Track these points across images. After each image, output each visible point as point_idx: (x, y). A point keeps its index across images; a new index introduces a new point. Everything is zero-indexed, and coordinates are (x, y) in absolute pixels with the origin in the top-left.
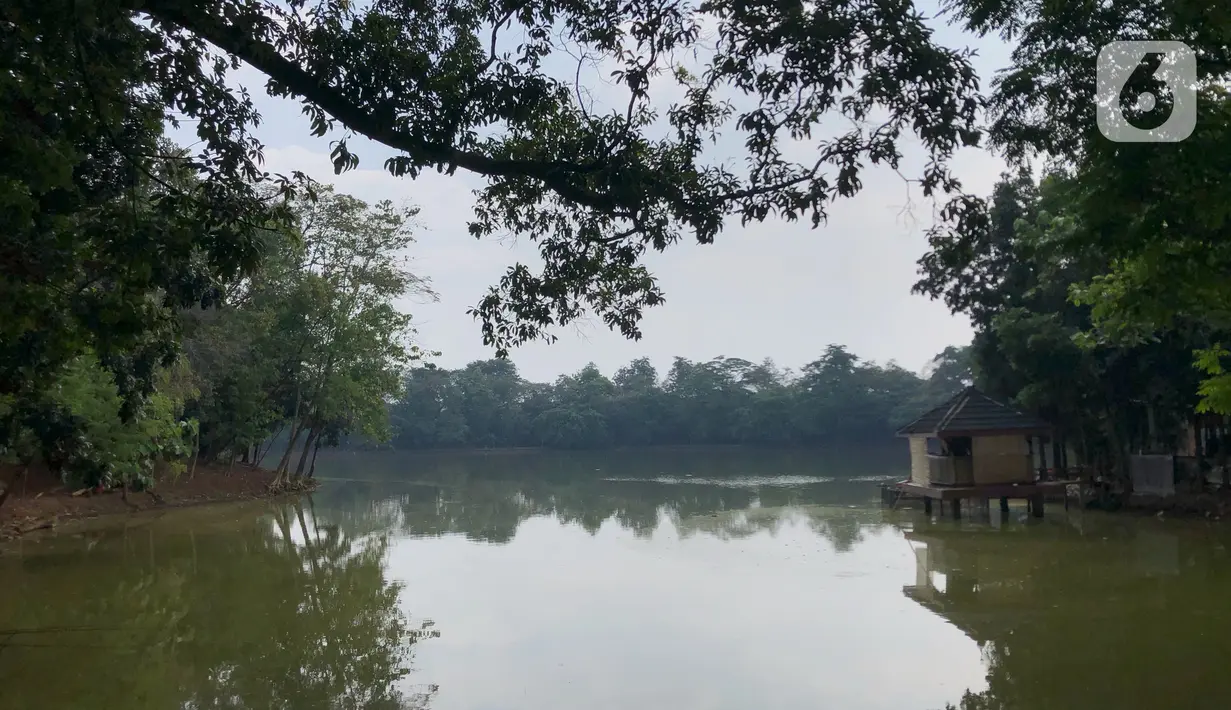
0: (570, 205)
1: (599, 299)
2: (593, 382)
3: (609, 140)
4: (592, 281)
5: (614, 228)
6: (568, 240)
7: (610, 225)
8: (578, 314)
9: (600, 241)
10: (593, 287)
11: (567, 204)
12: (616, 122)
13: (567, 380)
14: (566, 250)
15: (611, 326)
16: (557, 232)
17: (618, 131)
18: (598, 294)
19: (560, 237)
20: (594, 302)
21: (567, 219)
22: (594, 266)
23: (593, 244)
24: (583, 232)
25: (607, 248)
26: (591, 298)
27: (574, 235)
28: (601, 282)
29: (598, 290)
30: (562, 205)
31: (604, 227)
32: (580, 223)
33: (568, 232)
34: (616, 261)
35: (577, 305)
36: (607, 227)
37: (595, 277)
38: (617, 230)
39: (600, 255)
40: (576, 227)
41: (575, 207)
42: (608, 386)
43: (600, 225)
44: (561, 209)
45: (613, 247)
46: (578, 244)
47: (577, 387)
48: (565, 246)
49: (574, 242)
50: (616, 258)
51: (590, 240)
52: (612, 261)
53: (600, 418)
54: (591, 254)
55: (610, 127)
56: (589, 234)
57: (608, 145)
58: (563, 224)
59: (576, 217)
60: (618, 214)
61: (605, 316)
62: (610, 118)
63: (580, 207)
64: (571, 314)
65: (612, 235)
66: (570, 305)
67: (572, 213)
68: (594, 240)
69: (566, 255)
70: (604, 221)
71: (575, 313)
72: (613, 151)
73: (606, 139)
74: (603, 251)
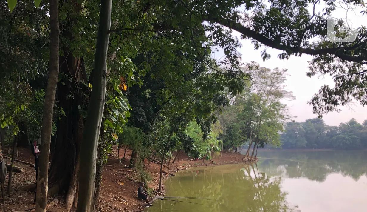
0: (345, 62)
1: (358, 95)
2: (354, 125)
3: (360, 36)
4: (354, 89)
5: (363, 68)
6: (344, 74)
7: (361, 67)
8: (349, 101)
9: (357, 74)
10: (355, 91)
11: (343, 61)
12: (362, 30)
13: (343, 125)
14: (343, 78)
15: (363, 105)
16: (340, 72)
17: (364, 33)
18: (357, 93)
19: (341, 74)
20: (356, 97)
21: (343, 67)
22: (355, 83)
23: (354, 75)
24: (350, 71)
25: (360, 76)
26: (354, 95)
27: (346, 72)
28: (358, 89)
29: (357, 92)
30: (341, 63)
31: (358, 68)
32: (349, 68)
33: (344, 72)
34: (364, 81)
35: (348, 98)
36: (360, 68)
37: (356, 87)
38: (364, 69)
39: (357, 79)
40: (347, 70)
41: (346, 63)
42: (360, 127)
43: (357, 68)
44: (341, 64)
45: (362, 75)
46: (348, 75)
47: (348, 127)
48: (342, 77)
49: (346, 75)
50: (364, 79)
51: (353, 73)
52: (362, 80)
53: (358, 139)
54: (353, 79)
55: (360, 32)
56: (352, 72)
57: (360, 38)
58: (342, 69)
59: (347, 66)
60: (364, 63)
61: (361, 101)
62: (360, 28)
63: (348, 62)
64: (346, 101)
65: (362, 71)
66: (346, 98)
67: (345, 65)
68: (354, 73)
69: (344, 80)
70: (358, 66)
71: (348, 101)
72: (362, 40)
73: (359, 37)
74: (358, 77)
